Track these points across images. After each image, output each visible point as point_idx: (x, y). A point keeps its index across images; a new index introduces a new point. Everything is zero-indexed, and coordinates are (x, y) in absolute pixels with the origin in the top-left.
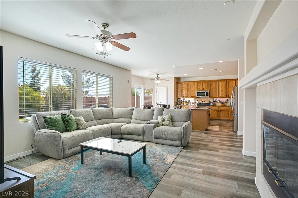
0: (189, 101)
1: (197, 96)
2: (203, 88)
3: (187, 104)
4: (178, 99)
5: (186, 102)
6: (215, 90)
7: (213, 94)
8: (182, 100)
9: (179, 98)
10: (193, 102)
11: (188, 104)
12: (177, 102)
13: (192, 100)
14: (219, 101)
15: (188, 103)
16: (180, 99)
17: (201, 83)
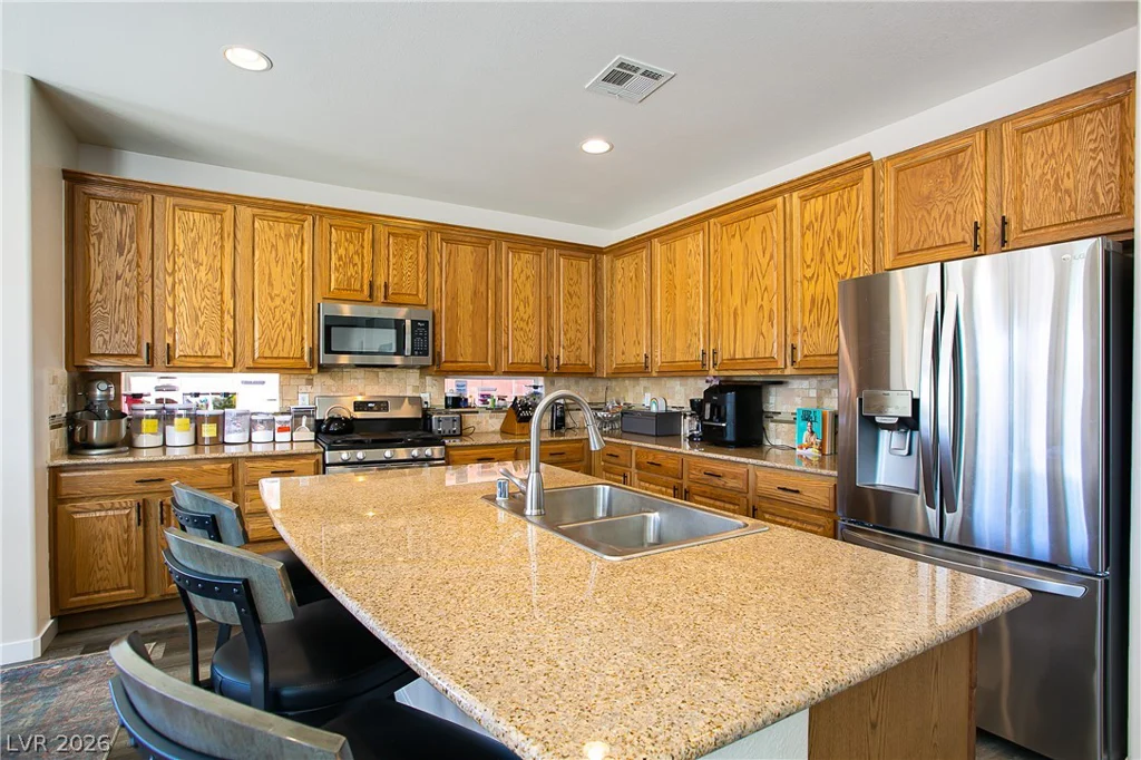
0: (228, 400)
1: (328, 350)
2: (380, 281)
3: (209, 431)
4: (82, 380)
5: (196, 420)
6: (473, 314)
7: (459, 340)
8: (136, 398)
9: (105, 365)
10: (275, 407)
11: (221, 430)
12: (71, 419)
13: (260, 394)
14: (485, 398)
15: (218, 420)
16: (113, 378)
17: (362, 231)
